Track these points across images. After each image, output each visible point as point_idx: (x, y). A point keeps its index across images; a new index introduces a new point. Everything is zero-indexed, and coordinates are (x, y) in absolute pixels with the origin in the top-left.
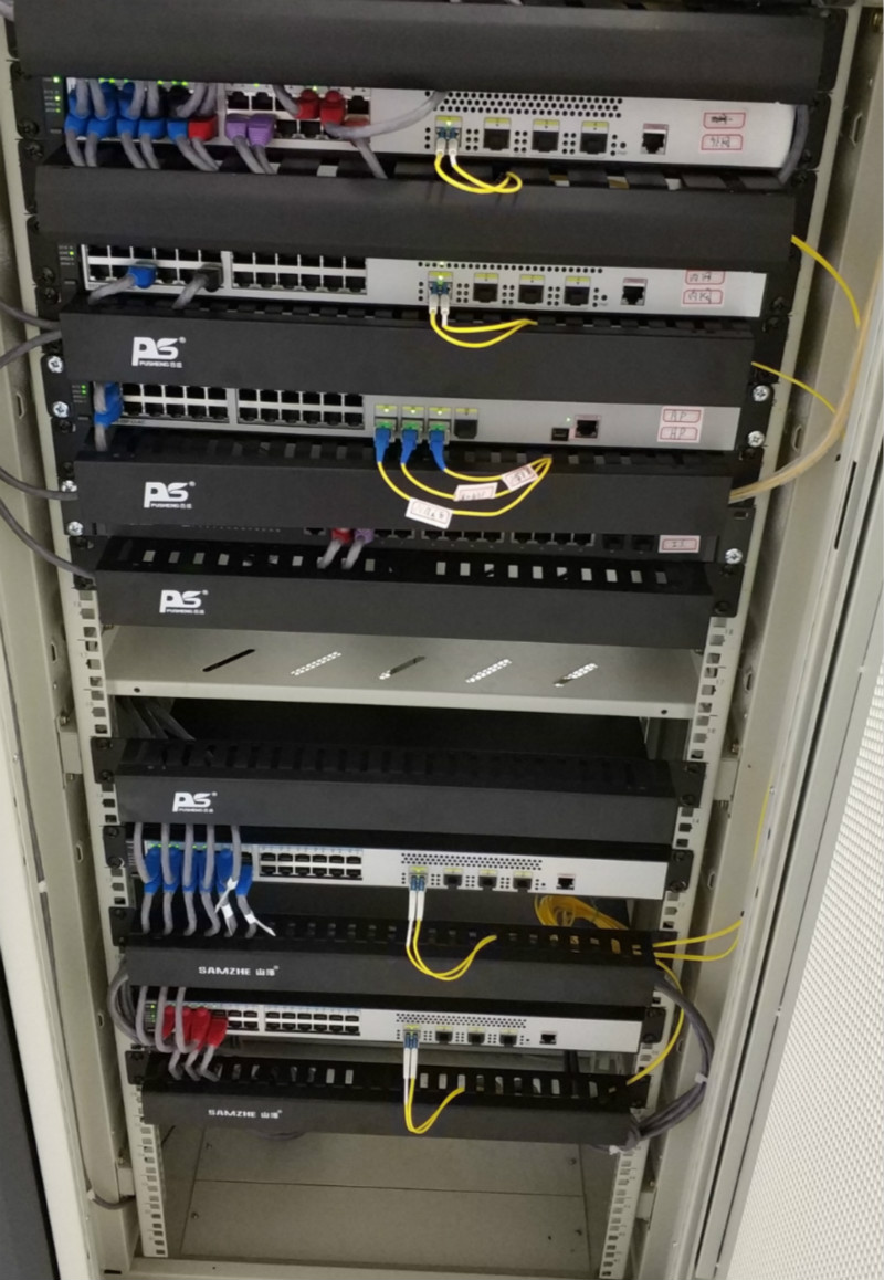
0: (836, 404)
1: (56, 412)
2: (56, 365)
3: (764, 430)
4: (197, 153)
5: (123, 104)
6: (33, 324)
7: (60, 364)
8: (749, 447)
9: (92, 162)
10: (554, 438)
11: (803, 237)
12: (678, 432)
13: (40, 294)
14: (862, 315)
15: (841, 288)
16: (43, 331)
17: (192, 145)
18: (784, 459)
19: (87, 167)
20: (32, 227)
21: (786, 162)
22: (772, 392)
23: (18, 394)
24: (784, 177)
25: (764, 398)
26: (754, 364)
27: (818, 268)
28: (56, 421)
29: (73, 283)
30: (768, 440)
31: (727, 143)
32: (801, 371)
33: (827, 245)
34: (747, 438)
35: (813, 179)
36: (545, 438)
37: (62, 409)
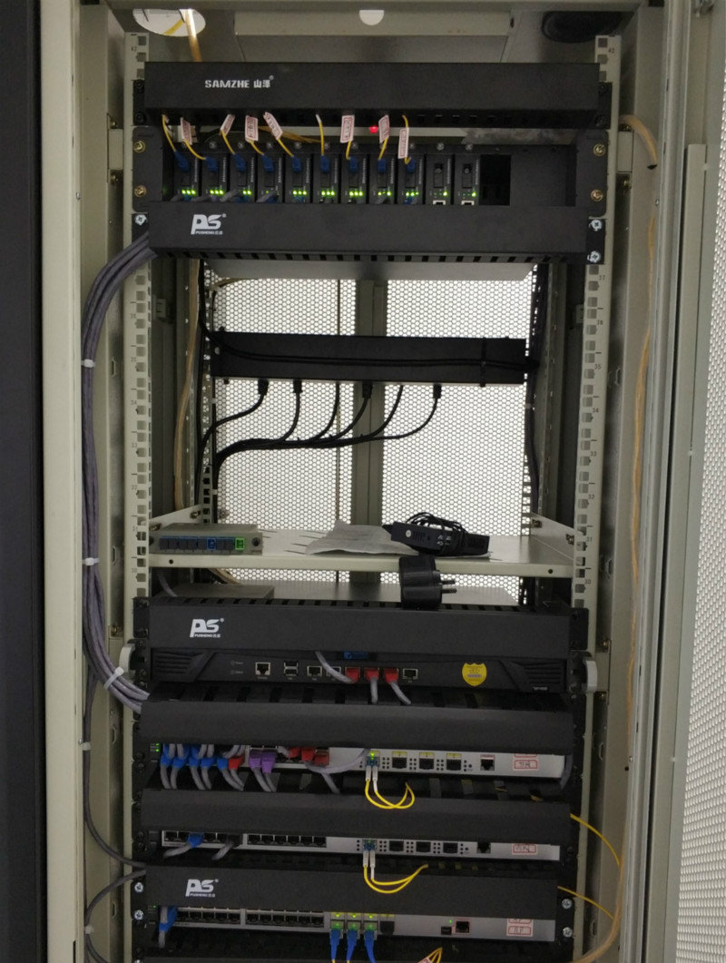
0: (613, 914)
1: (136, 917)
2: (139, 887)
3: (572, 927)
4: (232, 778)
5: (194, 750)
6: (127, 864)
7: (142, 887)
8: (564, 937)
9: (174, 784)
10: (443, 933)
11: (578, 814)
12: (519, 929)
13: (135, 847)
14: (620, 858)
15: (606, 845)
16: (135, 869)
17: (229, 772)
18: (586, 948)
19: (172, 789)
20: (135, 809)
21: (564, 774)
22: (573, 903)
23: (114, 903)
24: (563, 783)
25: (569, 907)
26: (559, 887)
27: (590, 833)
28: (135, 923)
29: (155, 843)
30: (575, 932)
31: (529, 765)
32: (589, 892)
33: (594, 820)
34: (562, 932)
35: (580, 781)
36: (437, 933)
37: (139, 915)
